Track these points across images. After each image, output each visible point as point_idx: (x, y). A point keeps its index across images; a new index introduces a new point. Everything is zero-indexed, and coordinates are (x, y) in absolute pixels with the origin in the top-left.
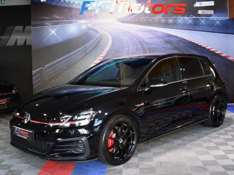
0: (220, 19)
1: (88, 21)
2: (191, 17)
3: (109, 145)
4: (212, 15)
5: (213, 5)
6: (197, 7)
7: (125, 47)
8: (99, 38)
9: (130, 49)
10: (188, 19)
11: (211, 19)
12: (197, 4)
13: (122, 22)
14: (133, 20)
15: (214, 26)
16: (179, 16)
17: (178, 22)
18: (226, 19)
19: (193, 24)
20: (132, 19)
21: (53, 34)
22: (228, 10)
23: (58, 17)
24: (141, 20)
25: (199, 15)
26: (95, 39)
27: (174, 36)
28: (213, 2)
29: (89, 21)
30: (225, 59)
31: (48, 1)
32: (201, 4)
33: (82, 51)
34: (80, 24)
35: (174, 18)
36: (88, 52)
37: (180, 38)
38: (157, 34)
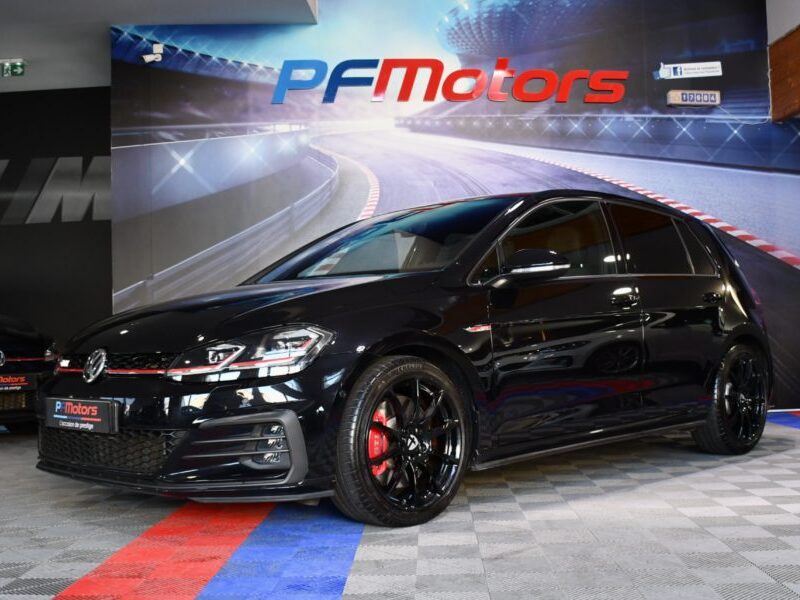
0: (744, 122)
1: (300, 124)
2: (644, 113)
3: (373, 453)
4: (714, 107)
5: (720, 73)
6: (663, 79)
8: (337, 180)
10: (635, 122)
11: (711, 121)
12: (665, 72)
13: (415, 129)
14: (449, 123)
15: (723, 145)
16: (605, 110)
17: (603, 130)
18: (764, 120)
19: (650, 136)
20: (448, 119)
21: (182, 169)
22: (767, 91)
23: (199, 113)
24: (475, 123)
25: (671, 106)
26: (323, 186)
27: (588, 176)
28: (716, 65)
29: (303, 128)
30: (762, 255)
31: (168, 61)
32: (679, 70)
33: (280, 224)
34: (274, 137)
35: (587, 118)
36: (298, 228)
37: (610, 183)
38: (532, 169)
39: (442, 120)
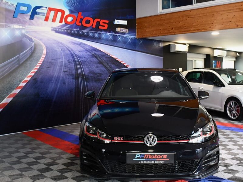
0: (131, 38)
1: (22, 26)
2: (111, 33)
4: (126, 33)
5: (126, 24)
6: (115, 24)
7: (58, 59)
9: (62, 62)
10: (108, 35)
11: (125, 37)
12: (116, 22)
13: (57, 32)
14: (66, 31)
15: (127, 43)
16: (103, 31)
17: (102, 37)
18: (135, 37)
22: (136, 30)
25: (117, 32)
26: (29, 48)
27: (99, 50)
28: (126, 21)
29: (23, 27)
32: (119, 22)
34: (14, 29)
35: (99, 33)
36: (21, 63)
37: (104, 52)
38: (86, 47)
39: (64, 29)
